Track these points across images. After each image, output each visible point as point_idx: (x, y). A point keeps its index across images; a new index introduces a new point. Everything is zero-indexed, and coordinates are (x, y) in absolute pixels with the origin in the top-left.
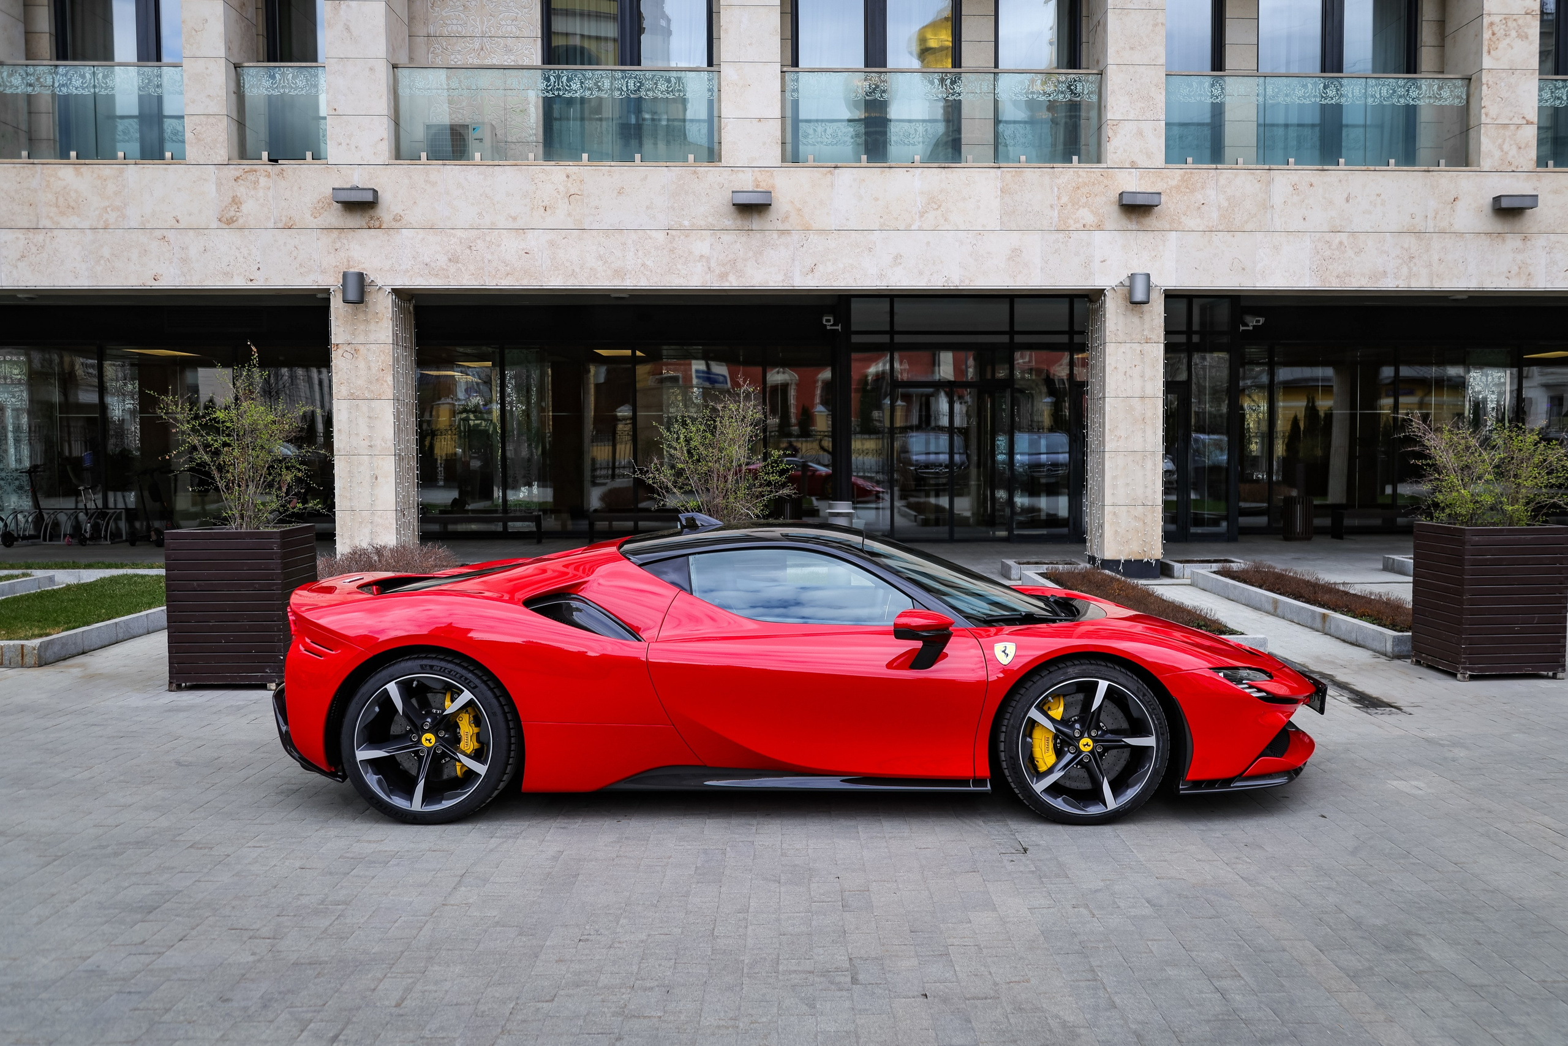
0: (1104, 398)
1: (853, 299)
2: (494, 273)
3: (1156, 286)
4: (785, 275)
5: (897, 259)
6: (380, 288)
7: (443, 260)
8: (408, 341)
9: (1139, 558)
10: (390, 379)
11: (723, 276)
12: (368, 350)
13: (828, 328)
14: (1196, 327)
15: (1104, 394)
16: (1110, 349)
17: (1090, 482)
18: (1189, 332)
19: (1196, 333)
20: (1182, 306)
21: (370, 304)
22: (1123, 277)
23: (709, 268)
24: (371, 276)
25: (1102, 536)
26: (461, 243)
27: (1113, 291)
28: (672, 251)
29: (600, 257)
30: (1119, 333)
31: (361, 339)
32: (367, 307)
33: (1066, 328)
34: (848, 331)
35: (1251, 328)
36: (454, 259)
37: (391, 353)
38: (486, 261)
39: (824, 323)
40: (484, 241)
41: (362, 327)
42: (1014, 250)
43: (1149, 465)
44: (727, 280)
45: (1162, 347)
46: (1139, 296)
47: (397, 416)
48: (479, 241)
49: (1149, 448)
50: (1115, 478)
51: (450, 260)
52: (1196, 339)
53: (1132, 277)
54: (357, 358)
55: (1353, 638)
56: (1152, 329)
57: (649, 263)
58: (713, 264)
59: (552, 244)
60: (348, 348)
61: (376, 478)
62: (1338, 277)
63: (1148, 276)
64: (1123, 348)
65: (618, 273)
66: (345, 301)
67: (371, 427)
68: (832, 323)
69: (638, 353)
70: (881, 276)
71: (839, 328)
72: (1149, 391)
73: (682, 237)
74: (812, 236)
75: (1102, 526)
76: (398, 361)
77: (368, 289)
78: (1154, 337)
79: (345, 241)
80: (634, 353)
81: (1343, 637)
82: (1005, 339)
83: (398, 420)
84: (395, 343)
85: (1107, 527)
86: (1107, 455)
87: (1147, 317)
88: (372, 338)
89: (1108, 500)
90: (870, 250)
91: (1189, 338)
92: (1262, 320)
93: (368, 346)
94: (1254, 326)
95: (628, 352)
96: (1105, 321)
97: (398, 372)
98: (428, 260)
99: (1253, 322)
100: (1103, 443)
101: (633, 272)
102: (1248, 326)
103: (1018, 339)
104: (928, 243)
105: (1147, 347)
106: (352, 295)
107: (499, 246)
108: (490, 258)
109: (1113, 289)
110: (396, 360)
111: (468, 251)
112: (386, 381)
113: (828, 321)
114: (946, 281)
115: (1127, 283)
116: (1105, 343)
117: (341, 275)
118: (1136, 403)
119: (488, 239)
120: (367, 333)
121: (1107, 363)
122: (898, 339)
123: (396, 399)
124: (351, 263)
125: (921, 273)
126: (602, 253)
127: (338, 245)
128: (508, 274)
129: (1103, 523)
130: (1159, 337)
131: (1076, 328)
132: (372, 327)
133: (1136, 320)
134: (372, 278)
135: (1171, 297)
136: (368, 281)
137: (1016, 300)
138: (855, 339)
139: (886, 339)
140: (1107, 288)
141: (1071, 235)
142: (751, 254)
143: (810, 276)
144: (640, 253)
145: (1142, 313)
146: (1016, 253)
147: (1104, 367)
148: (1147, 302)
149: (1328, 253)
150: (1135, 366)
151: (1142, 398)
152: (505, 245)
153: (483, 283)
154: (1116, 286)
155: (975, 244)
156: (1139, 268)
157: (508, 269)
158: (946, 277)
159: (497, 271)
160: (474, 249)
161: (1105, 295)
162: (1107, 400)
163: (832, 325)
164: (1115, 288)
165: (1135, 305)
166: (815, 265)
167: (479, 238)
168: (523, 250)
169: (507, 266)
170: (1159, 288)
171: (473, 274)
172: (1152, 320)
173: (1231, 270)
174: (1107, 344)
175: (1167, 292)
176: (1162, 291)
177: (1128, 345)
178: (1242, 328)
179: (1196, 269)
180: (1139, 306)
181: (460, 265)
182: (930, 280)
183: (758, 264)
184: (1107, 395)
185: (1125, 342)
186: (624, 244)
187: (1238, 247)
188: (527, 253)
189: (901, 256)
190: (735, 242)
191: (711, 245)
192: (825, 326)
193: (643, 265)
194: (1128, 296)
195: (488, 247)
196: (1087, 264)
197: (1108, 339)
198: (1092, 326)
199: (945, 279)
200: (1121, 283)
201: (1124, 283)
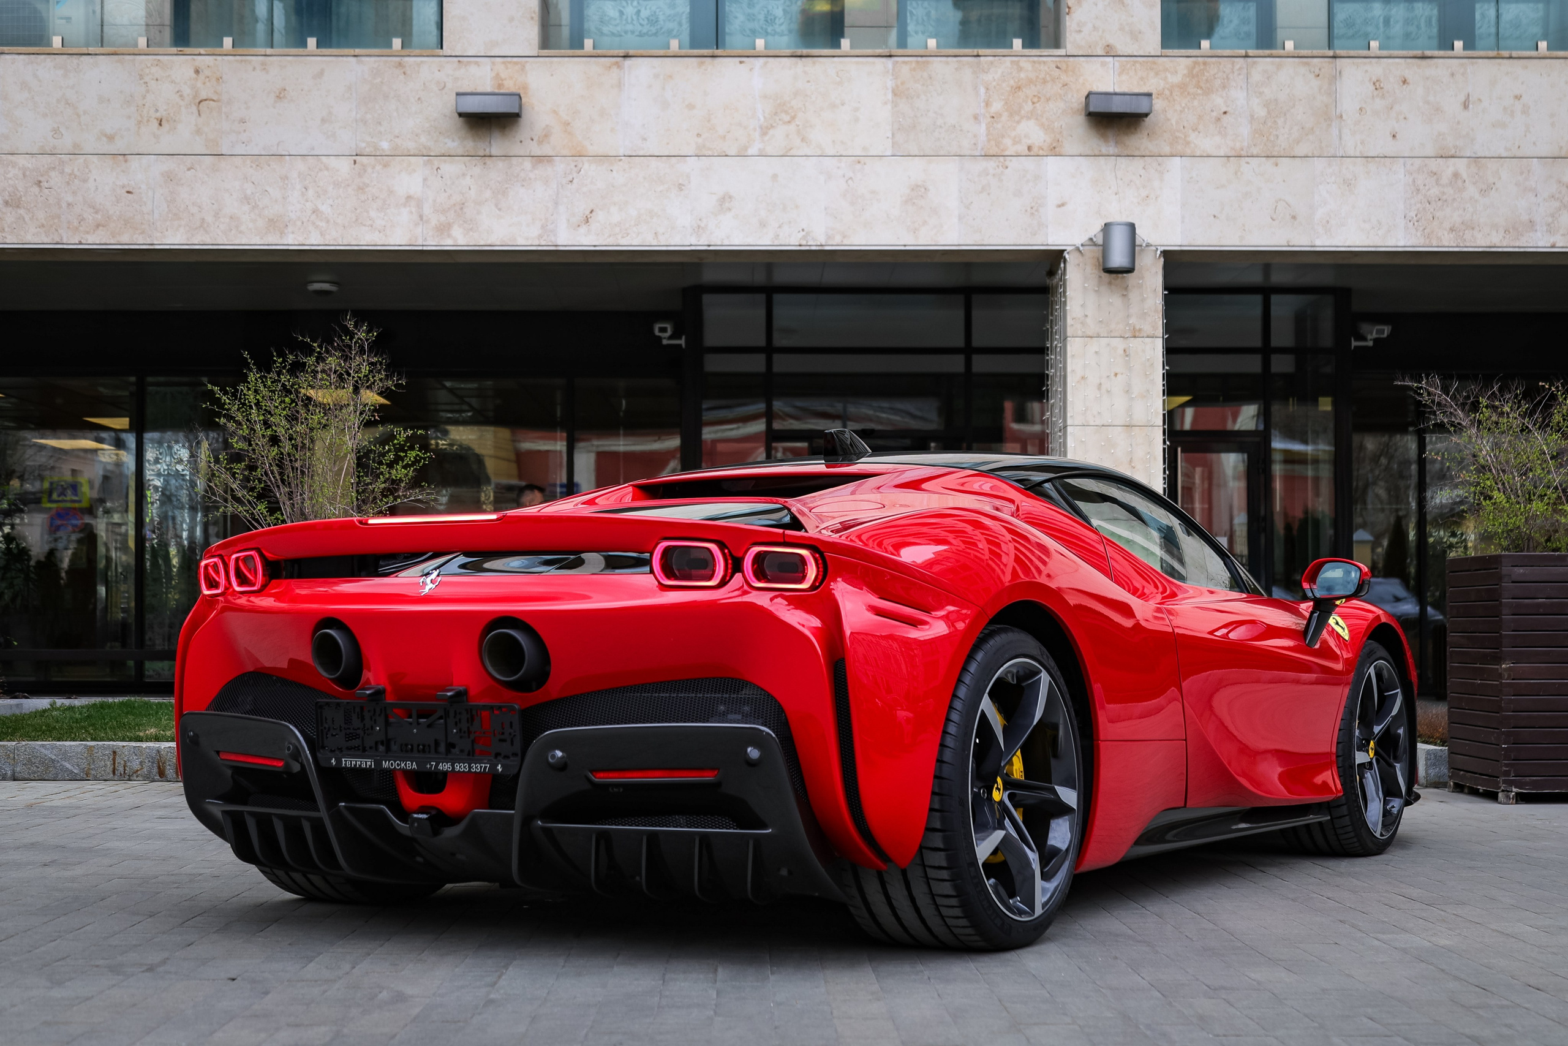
0: (1065, 427)
1: (707, 298)
2: (76, 224)
3: (1148, 245)
4: (543, 227)
5: (725, 202)
11: (443, 229)
13: (665, 342)
14: (1282, 339)
15: (1065, 420)
16: (1074, 347)
18: (1266, 350)
19: (1282, 351)
20: (1253, 307)
22: (1094, 230)
23: (421, 217)
26: (24, 175)
27: (1077, 254)
28: (361, 189)
29: (246, 199)
30: (1088, 320)
34: (698, 349)
35: (1370, 344)
36: (12, 202)
38: (64, 205)
39: (657, 333)
40: (62, 172)
42: (915, 188)
44: (449, 236)
45: (1159, 344)
46: (1118, 259)
48: (53, 174)
51: (7, 203)
53: (1107, 228)
56: (1143, 315)
57: (325, 208)
58: (427, 210)
59: (169, 177)
62: (1452, 230)
63: (1132, 227)
64: (1095, 345)
65: (275, 224)
68: (669, 333)
70: (698, 229)
71: (682, 342)
72: (1139, 416)
73: (378, 168)
74: (586, 166)
78: (1147, 328)
87: (1134, 295)
90: (680, 187)
91: (1266, 364)
92: (1387, 330)
94: (1376, 340)
96: (1065, 302)
99: (1374, 333)
101: (299, 223)
102: (1364, 339)
104: (775, 177)
105: (1134, 344)
107: (85, 181)
108: (70, 199)
109: (1078, 249)
111: (36, 189)
113: (664, 332)
114: (804, 237)
115: (1100, 241)
116: (1065, 339)
118: (1118, 433)
119: (68, 170)
121: (1069, 369)
122: (783, 364)
125: (763, 224)
126: (249, 192)
128: (98, 226)
130: (1155, 328)
133: (1116, 300)
137: (976, 298)
138: (714, 364)
139: (755, 364)
140: (1069, 249)
141: (1007, 163)
142: (488, 194)
143: (583, 229)
144: (311, 192)
145: (1126, 288)
146: (918, 192)
147: (1065, 377)
148: (1130, 270)
149: (1435, 191)
150: (1116, 375)
151: (1129, 426)
152: (95, 180)
153: (58, 240)
154: (1082, 245)
155: (851, 178)
156: (1118, 214)
157: (99, 216)
158: (803, 230)
159: (82, 220)
160: (45, 184)
161: (1065, 261)
162: (1069, 429)
163: (670, 338)
164: (1081, 248)
165: (1114, 275)
166: (592, 212)
167: (54, 168)
168: (123, 187)
169: (96, 213)
170: (1154, 248)
171: (43, 226)
172: (1143, 300)
173: (1273, 220)
174: (1068, 339)
175: (1166, 254)
176: (1159, 252)
177: (1104, 341)
178: (1354, 344)
179: (1215, 216)
180: (1120, 275)
181: (22, 211)
182: (777, 236)
183: (500, 210)
184: (1069, 422)
185: (1098, 337)
186: (285, 178)
187: (1284, 181)
188: (128, 192)
189: (730, 197)
190: (464, 175)
191: (425, 180)
192: (660, 338)
193: (315, 211)
194: (1101, 260)
195: (68, 183)
196: (1034, 210)
197: (1070, 331)
198: (1052, 315)
199: (802, 233)
200: (1091, 239)
201: (1095, 240)
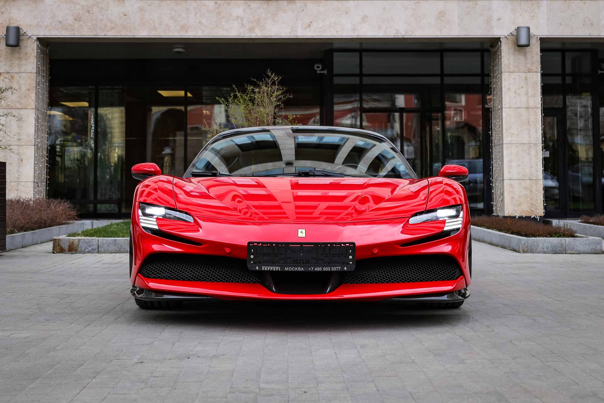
0: (502, 108)
1: (335, 54)
2: (103, 27)
3: (534, 35)
4: (292, 29)
5: (364, 18)
6: (30, 37)
7: (70, 20)
8: (45, 72)
9: (528, 215)
10: (33, 96)
11: (252, 29)
12: (20, 77)
13: (318, 72)
16: (505, 76)
17: (494, 165)
20: (558, 57)
21: (23, 47)
22: (512, 29)
23: (243, 25)
24: (24, 29)
25: (503, 201)
26: (83, 8)
27: (506, 39)
28: (219, 13)
29: (172, 18)
30: (511, 66)
31: (16, 70)
32: (20, 49)
34: (331, 74)
36: (78, 19)
37: (35, 79)
38: (99, 20)
39: (315, 68)
40: (98, 7)
41: (17, 62)
42: (441, 13)
43: (533, 152)
44: (254, 32)
45: (539, 75)
46: (523, 41)
47: (37, 120)
48: (94, 8)
49: (533, 141)
50: (510, 161)
51: (75, 19)
53: (518, 29)
54: (12, 82)
56: (533, 63)
57: (204, 21)
58: (245, 22)
59: (141, 9)
60: (7, 76)
61: (22, 161)
63: (528, 28)
64: (513, 76)
65: (184, 27)
66: (7, 45)
67: (19, 127)
68: (321, 68)
69: (189, 95)
70: (354, 29)
71: (325, 72)
72: (532, 103)
73: (225, 5)
74: (309, 4)
75: (503, 194)
76: (39, 85)
77: (22, 38)
78: (534, 69)
79: (8, 8)
80: (186, 94)
83: (38, 123)
84: (38, 73)
85: (506, 194)
86: (505, 146)
87: (529, 55)
88: (23, 69)
89: (506, 176)
90: (347, 13)
91: (564, 80)
93: (20, 74)
95: (181, 93)
96: (501, 58)
97: (39, 92)
98: (61, 19)
100: (502, 138)
101: (193, 27)
102: (603, 70)
104: (384, 8)
105: (529, 75)
106: (12, 41)
107: (107, 10)
108: (101, 17)
109: (506, 37)
110: (38, 84)
111: (87, 14)
112: (31, 97)
113: (318, 68)
114: (396, 33)
115: (515, 33)
116: (501, 73)
117: (5, 29)
118: (523, 111)
119: (100, 6)
120: (19, 66)
121: (503, 85)
122: (366, 81)
123: (37, 109)
124: (11, 21)
125: (380, 27)
126: (173, 15)
127: (3, 10)
128: (112, 28)
129: (503, 191)
130: (537, 68)
131: (486, 72)
132: (23, 62)
133: (521, 58)
134: (25, 31)
136: (22, 32)
138: (337, 81)
139: (356, 81)
140: (502, 37)
141: (477, 3)
142: (269, 15)
143: (308, 30)
144: (198, 15)
145: (526, 53)
146: (441, 15)
147: (501, 88)
148: (528, 46)
150: (522, 87)
151: (527, 108)
152: (111, 10)
153: (96, 34)
154: (508, 35)
155: (415, 9)
156: (522, 23)
157: (113, 25)
158: (396, 30)
159: (106, 26)
160: (91, 12)
161: (501, 42)
162: (504, 109)
163: (320, 70)
164: (507, 37)
165: (521, 48)
166: (311, 22)
167: (95, 5)
168: (123, 13)
169: (112, 23)
170: (537, 37)
171: (90, 28)
172: (532, 57)
173: (584, 25)
174: (503, 73)
175: (541, 39)
176: (538, 38)
177: (517, 74)
178: (599, 72)
179: (560, 24)
180: (523, 48)
181: (81, 23)
182: (385, 32)
183: (274, 22)
184: (503, 106)
185: (515, 72)
186: (188, 9)
187: (588, 10)
188: (125, 15)
189: (367, 17)
190: (260, 8)
191: (244, 10)
192: (316, 71)
193: (200, 22)
194: (516, 41)
195: (100, 11)
196: (488, 21)
197: (503, 70)
198: (493, 63)
199: (395, 31)
200: (511, 33)
201: (513, 33)
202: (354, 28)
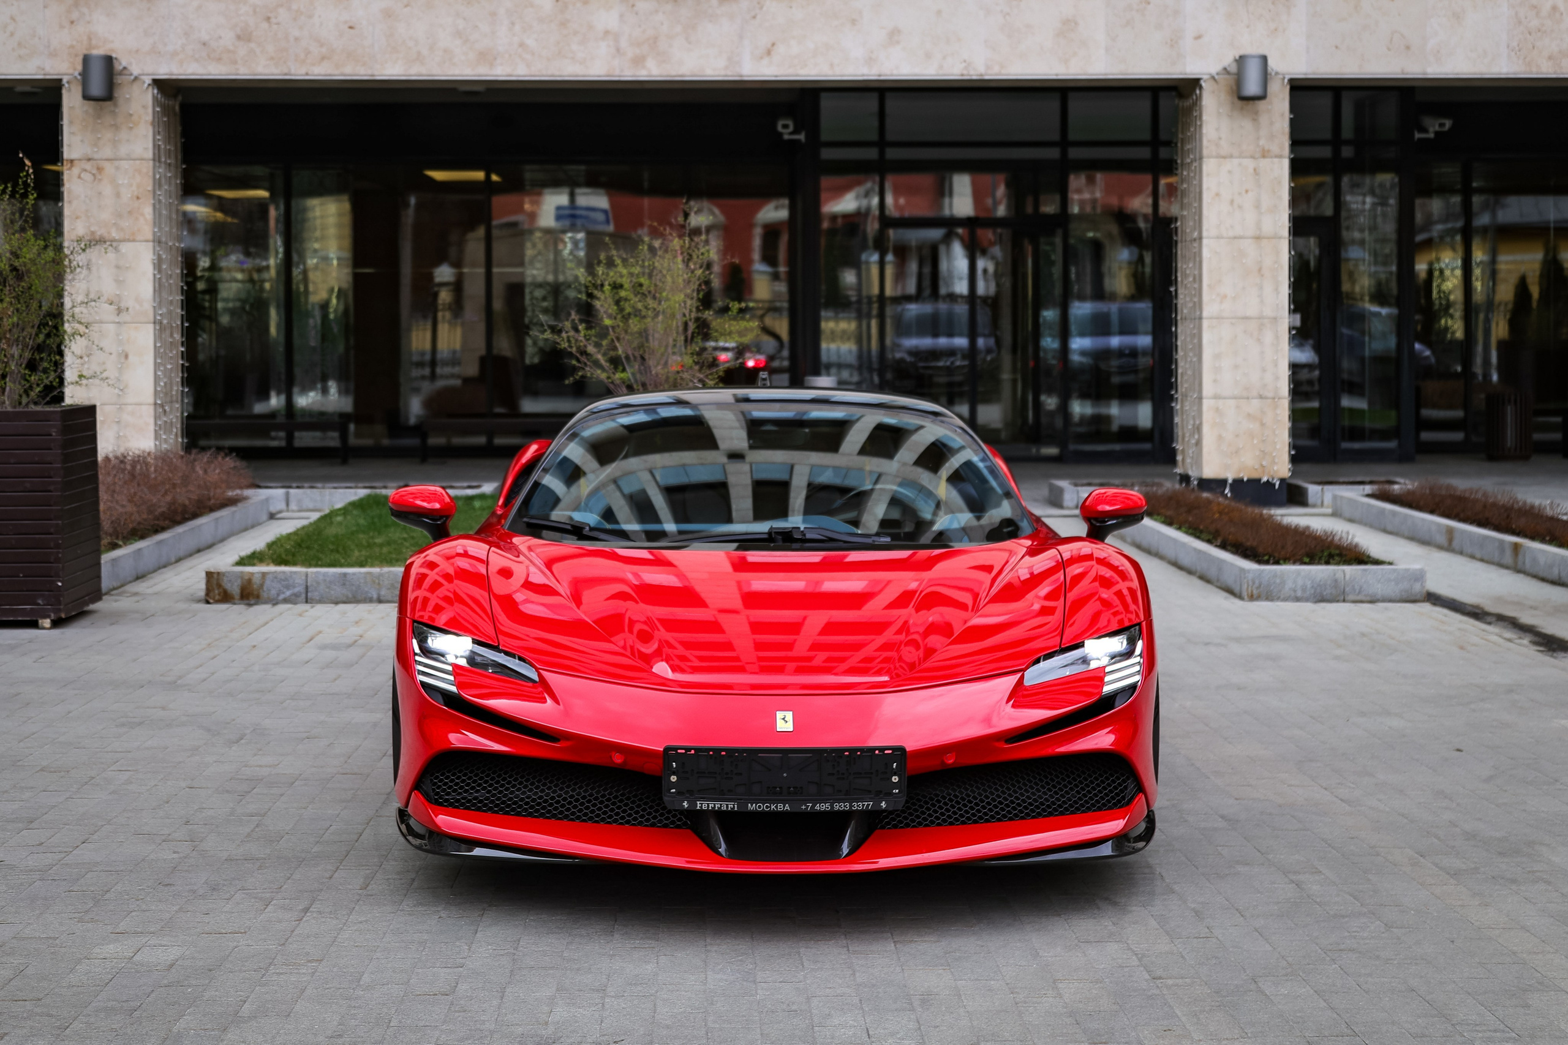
0: (1200, 238)
1: (823, 95)
2: (303, 56)
3: (1277, 73)
4: (729, 61)
5: (894, 35)
6: (136, 78)
7: (228, 38)
8: (173, 156)
9: (1255, 475)
10: (148, 211)
11: (639, 61)
12: (117, 168)
13: (786, 137)
14: (1347, 132)
15: (1200, 233)
16: (1209, 166)
17: (1181, 364)
18: (1336, 142)
19: (1348, 142)
21: (121, 101)
22: (1227, 59)
23: (618, 50)
24: (123, 60)
25: (1199, 443)
26: (255, 12)
27: (1212, 82)
28: (563, 24)
29: (458, 34)
30: (1222, 142)
31: (107, 152)
32: (116, 105)
33: (1147, 136)
34: (815, 142)
35: (1432, 135)
36: (245, 36)
37: (151, 174)
38: (291, 39)
39: (780, 129)
40: (289, 9)
41: (108, 135)
42: (1066, 22)
43: (1268, 337)
44: (644, 67)
45: (1286, 164)
46: (1252, 87)
47: (158, 265)
48: (281, 11)
49: (1268, 312)
50: (1217, 356)
51: (239, 38)
52: (1347, 152)
53: (1241, 60)
54: (100, 180)
55: (1554, 574)
56: (1272, 137)
57: (530, 42)
58: (624, 43)
59: (389, 14)
60: (88, 166)
61: (126, 357)
62: (1550, 58)
63: (1264, 59)
64: (1228, 165)
65: (484, 56)
66: (86, 97)
67: (119, 282)
68: (791, 129)
69: (495, 178)
70: (870, 61)
71: (801, 137)
72: (1268, 227)
73: (578, 4)
74: (768, 2)
75: (1198, 429)
76: (160, 186)
77: (119, 79)
78: (1275, 148)
79: (85, 10)
80: (488, 177)
81: (1541, 574)
82: (1054, 153)
83: (160, 271)
84: (156, 159)
85: (1206, 429)
86: (1205, 324)
87: (1264, 119)
88: (123, 150)
89: (1208, 387)
90: (854, 22)
91: (1337, 152)
92: (1448, 124)
93: (117, 163)
94: (1437, 133)
95: (480, 175)
96: (1201, 126)
97: (160, 201)
98: (205, 37)
99: (1434, 126)
100: (1199, 305)
101: (507, 55)
102: (1426, 131)
103: (1074, 153)
104: (939, 12)
105: (1264, 163)
106: (96, 89)
107: (310, 17)
108: (296, 33)
109: (1213, 78)
110: (158, 184)
111: (265, 25)
112: (143, 215)
113: (786, 128)
114: (966, 68)
115: (1233, 69)
116: (1201, 158)
117: (80, 60)
118: (1248, 245)
119: (295, 7)
120: (115, 143)
121: (1205, 186)
122: (892, 154)
123: (158, 241)
124: (94, 42)
125: (928, 56)
126: (461, 27)
127: (75, 15)
128: (323, 58)
129: (1201, 424)
130: (1282, 148)
131: (1163, 136)
132: (123, 134)
133: (1247, 124)
134: (124, 63)
135: (1300, 89)
136: (118, 67)
137: (1071, 95)
138: (827, 154)
139: (872, 154)
140: (1205, 77)
142: (679, 28)
143: (765, 61)
144: (517, 27)
145: (1257, 113)
146: (1068, 26)
147: (1200, 193)
148: (1262, 97)
149: (1535, 23)
150: (1247, 191)
151: (1258, 238)
152: (320, 16)
153: (286, 71)
154: (1218, 74)
155: (1008, 14)
156: (1250, 46)
157: (324, 50)
158: (965, 61)
159: (308, 53)
160: (273, 20)
161: (1201, 87)
162: (1205, 242)
163: (791, 133)
164: (1216, 77)
165: (1245, 102)
166: (773, 45)
167: (282, 5)
168: (346, 22)
169: (322, 45)
170: (1281, 77)
171: (272, 58)
172: (1272, 123)
173: (1389, 49)
174: (1205, 160)
175: (1292, 81)
176: (1286, 81)
177: (1236, 161)
178: (1417, 135)
179: (1337, 47)
180: (1251, 102)
181: (253, 45)
182: (941, 67)
183: (690, 43)
184: (1205, 234)
185: (1231, 156)
186: (493, 14)
187: (1399, 15)
188: (351, 27)
189: (899, 31)
190: (657, 11)
191: (621, 16)
192: (781, 134)
193: (522, 45)
194: (1234, 88)
195: (295, 19)
196: (1174, 42)
197: (1205, 152)
198: (1182, 133)
199: (964, 65)
200: (1225, 69)
201: (1228, 69)
202: (871, 58)
